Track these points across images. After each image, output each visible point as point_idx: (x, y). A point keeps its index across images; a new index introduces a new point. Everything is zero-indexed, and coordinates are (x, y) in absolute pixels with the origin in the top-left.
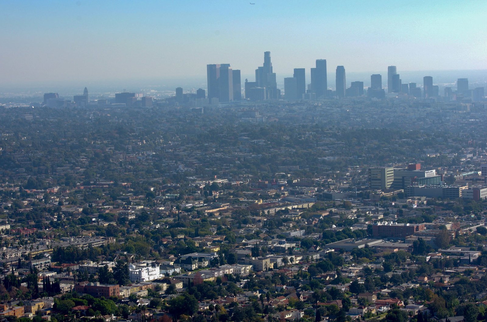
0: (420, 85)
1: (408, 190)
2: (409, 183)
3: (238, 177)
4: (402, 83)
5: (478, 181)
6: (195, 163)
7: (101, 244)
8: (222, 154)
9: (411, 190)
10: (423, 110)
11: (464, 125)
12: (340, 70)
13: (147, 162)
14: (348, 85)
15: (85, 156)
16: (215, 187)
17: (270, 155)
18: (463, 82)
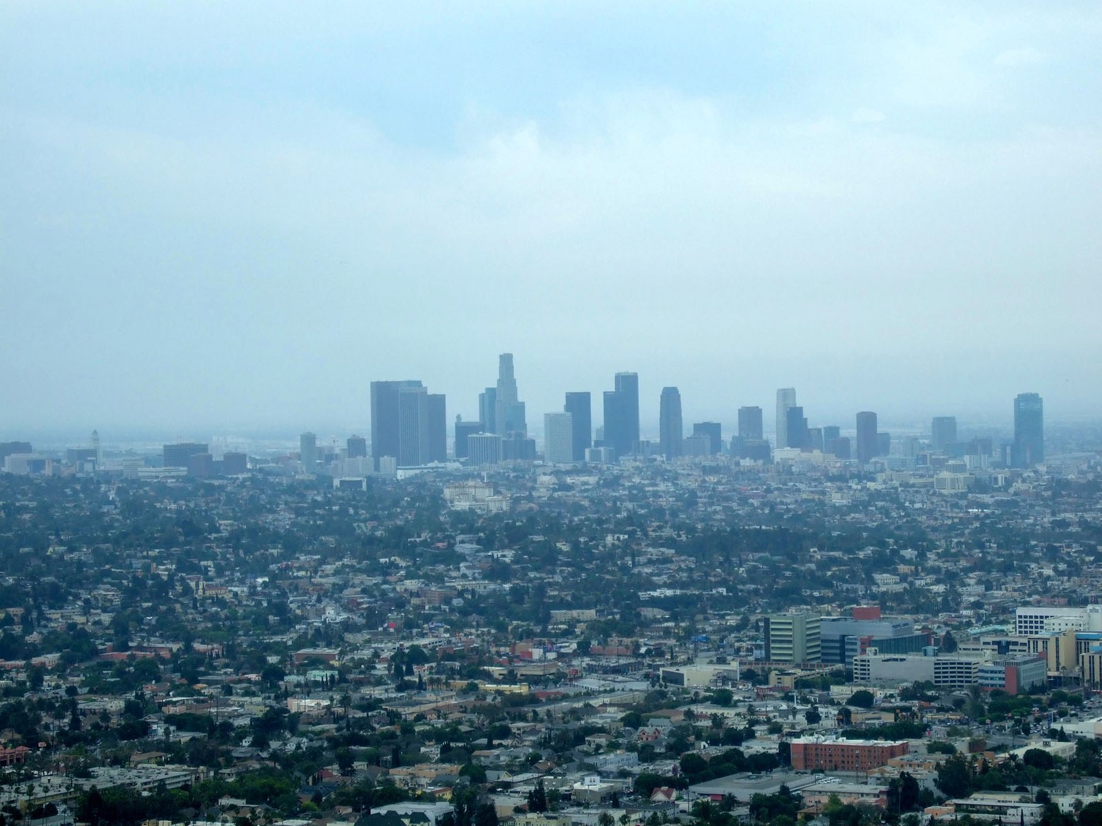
0: (849, 432)
1: (856, 665)
2: (855, 650)
3: (463, 634)
4: (810, 427)
5: (1011, 647)
6: (363, 603)
7: (183, 784)
8: (423, 583)
9: (861, 665)
10: (859, 487)
11: (956, 520)
12: (670, 398)
13: (253, 600)
14: (687, 431)
15: (112, 585)
16: (417, 656)
17: (530, 585)
18: (944, 426)
